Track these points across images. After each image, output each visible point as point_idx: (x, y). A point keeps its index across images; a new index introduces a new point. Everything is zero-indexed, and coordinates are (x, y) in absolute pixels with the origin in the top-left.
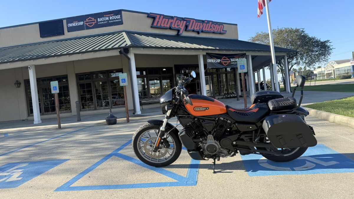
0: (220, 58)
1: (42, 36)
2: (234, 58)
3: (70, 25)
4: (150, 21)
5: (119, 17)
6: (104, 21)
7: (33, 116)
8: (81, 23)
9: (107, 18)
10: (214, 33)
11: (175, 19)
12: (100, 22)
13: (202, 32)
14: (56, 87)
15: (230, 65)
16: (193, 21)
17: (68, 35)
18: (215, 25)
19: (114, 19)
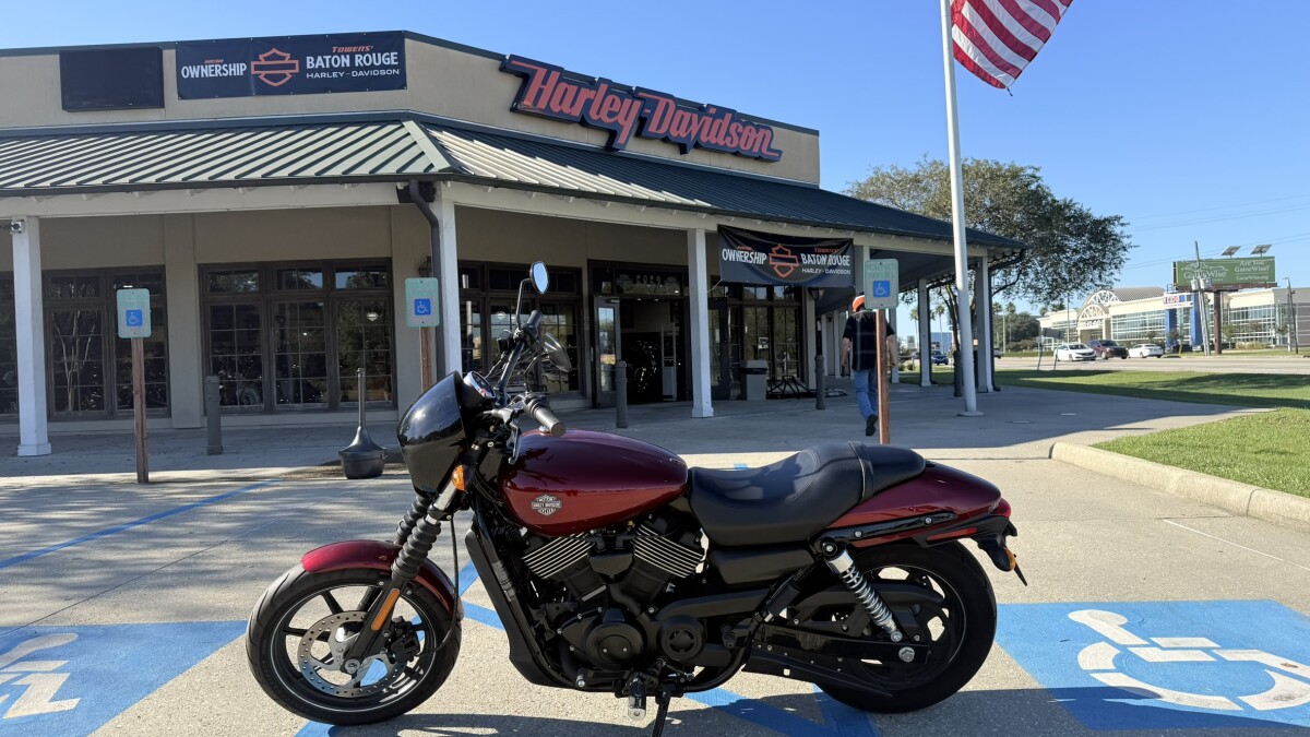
0: (765, 249)
2: (812, 251)
3: (193, 72)
4: (509, 85)
5: (391, 58)
6: (331, 70)
8: (238, 69)
9: (346, 61)
10: (736, 154)
11: (604, 87)
12: (313, 71)
13: (697, 146)
14: (139, 314)
15: (798, 274)
16: (667, 105)
17: (177, 109)
18: (744, 125)
19: (372, 67)
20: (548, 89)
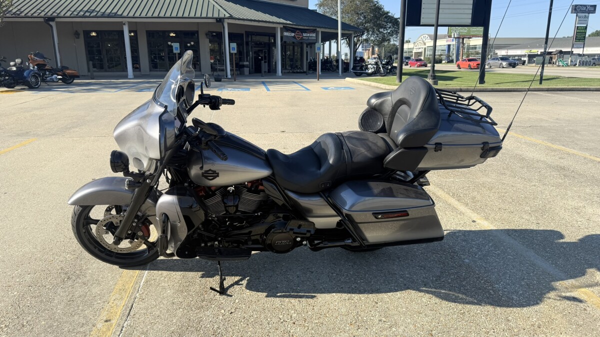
0: (295, 33)
2: (306, 32)
7: (127, 71)
14: (177, 48)
15: (302, 39)
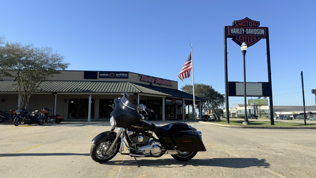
0: (172, 100)
1: (85, 78)
2: (177, 100)
3: (101, 75)
4: (139, 78)
5: (127, 75)
6: (119, 76)
8: (107, 75)
9: (121, 75)
10: (167, 85)
11: (150, 77)
12: (117, 76)
13: (162, 84)
15: (175, 103)
16: (158, 79)
17: (99, 79)
18: (168, 81)
19: (124, 76)
20: (144, 78)
